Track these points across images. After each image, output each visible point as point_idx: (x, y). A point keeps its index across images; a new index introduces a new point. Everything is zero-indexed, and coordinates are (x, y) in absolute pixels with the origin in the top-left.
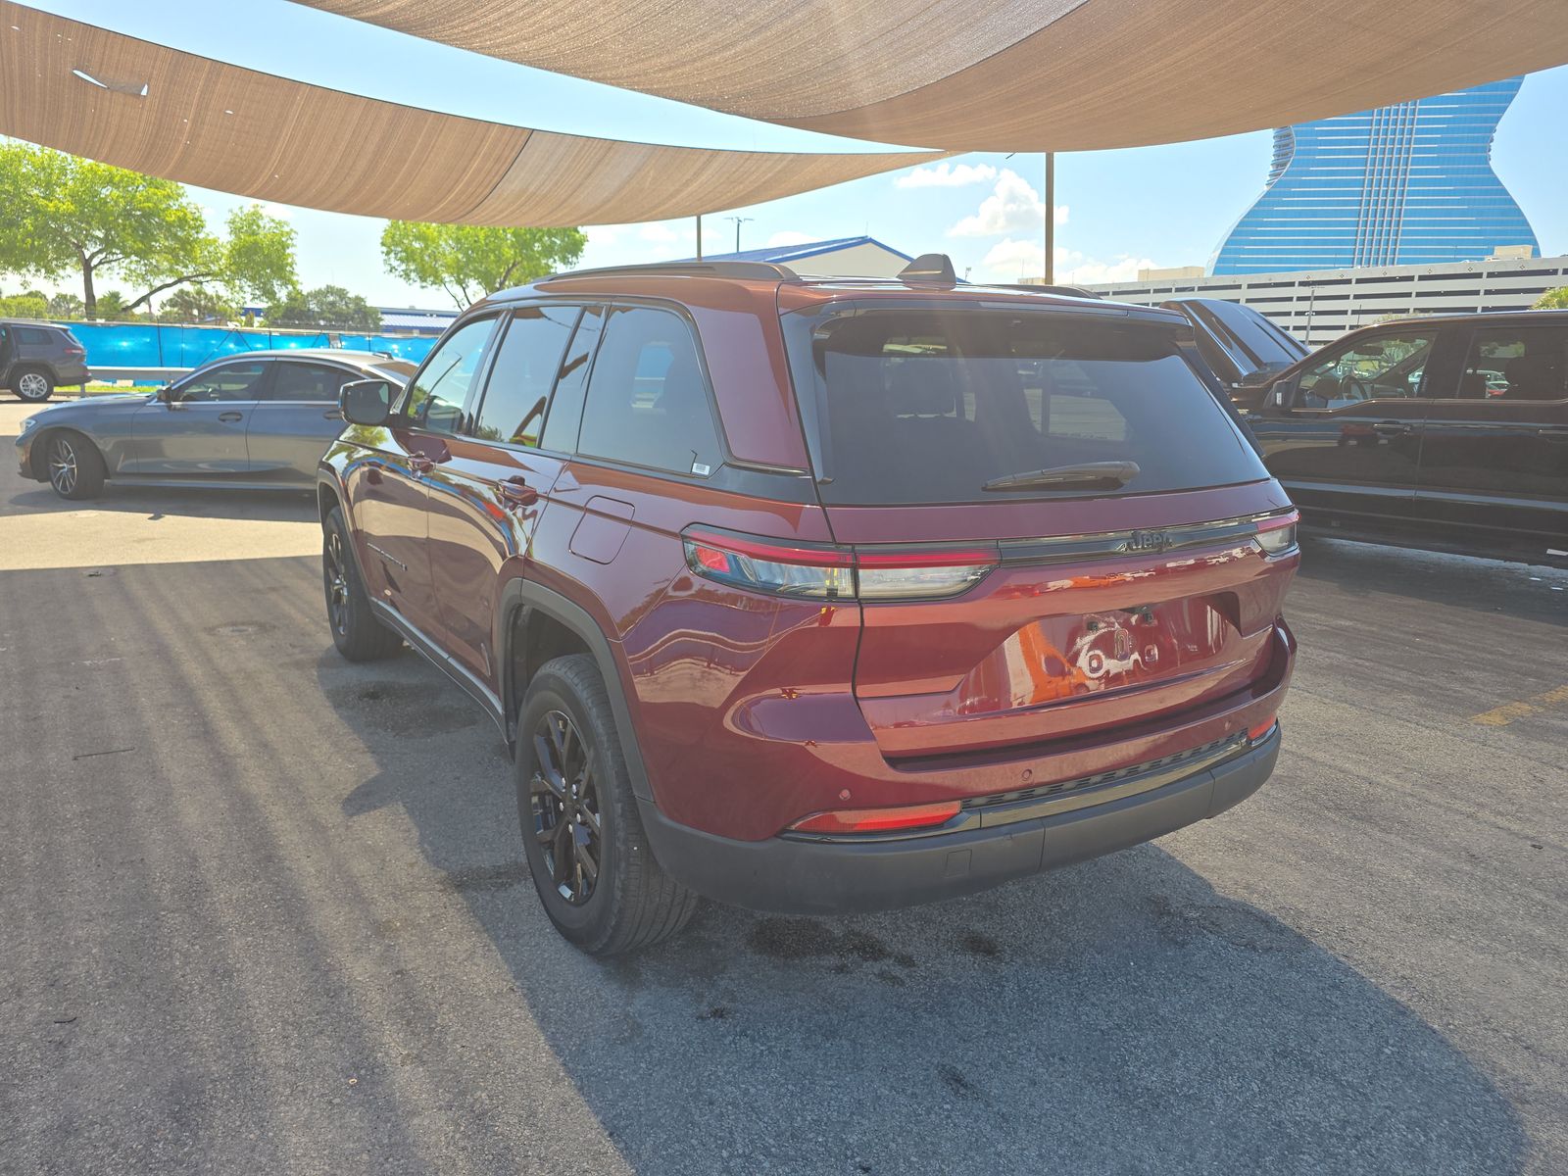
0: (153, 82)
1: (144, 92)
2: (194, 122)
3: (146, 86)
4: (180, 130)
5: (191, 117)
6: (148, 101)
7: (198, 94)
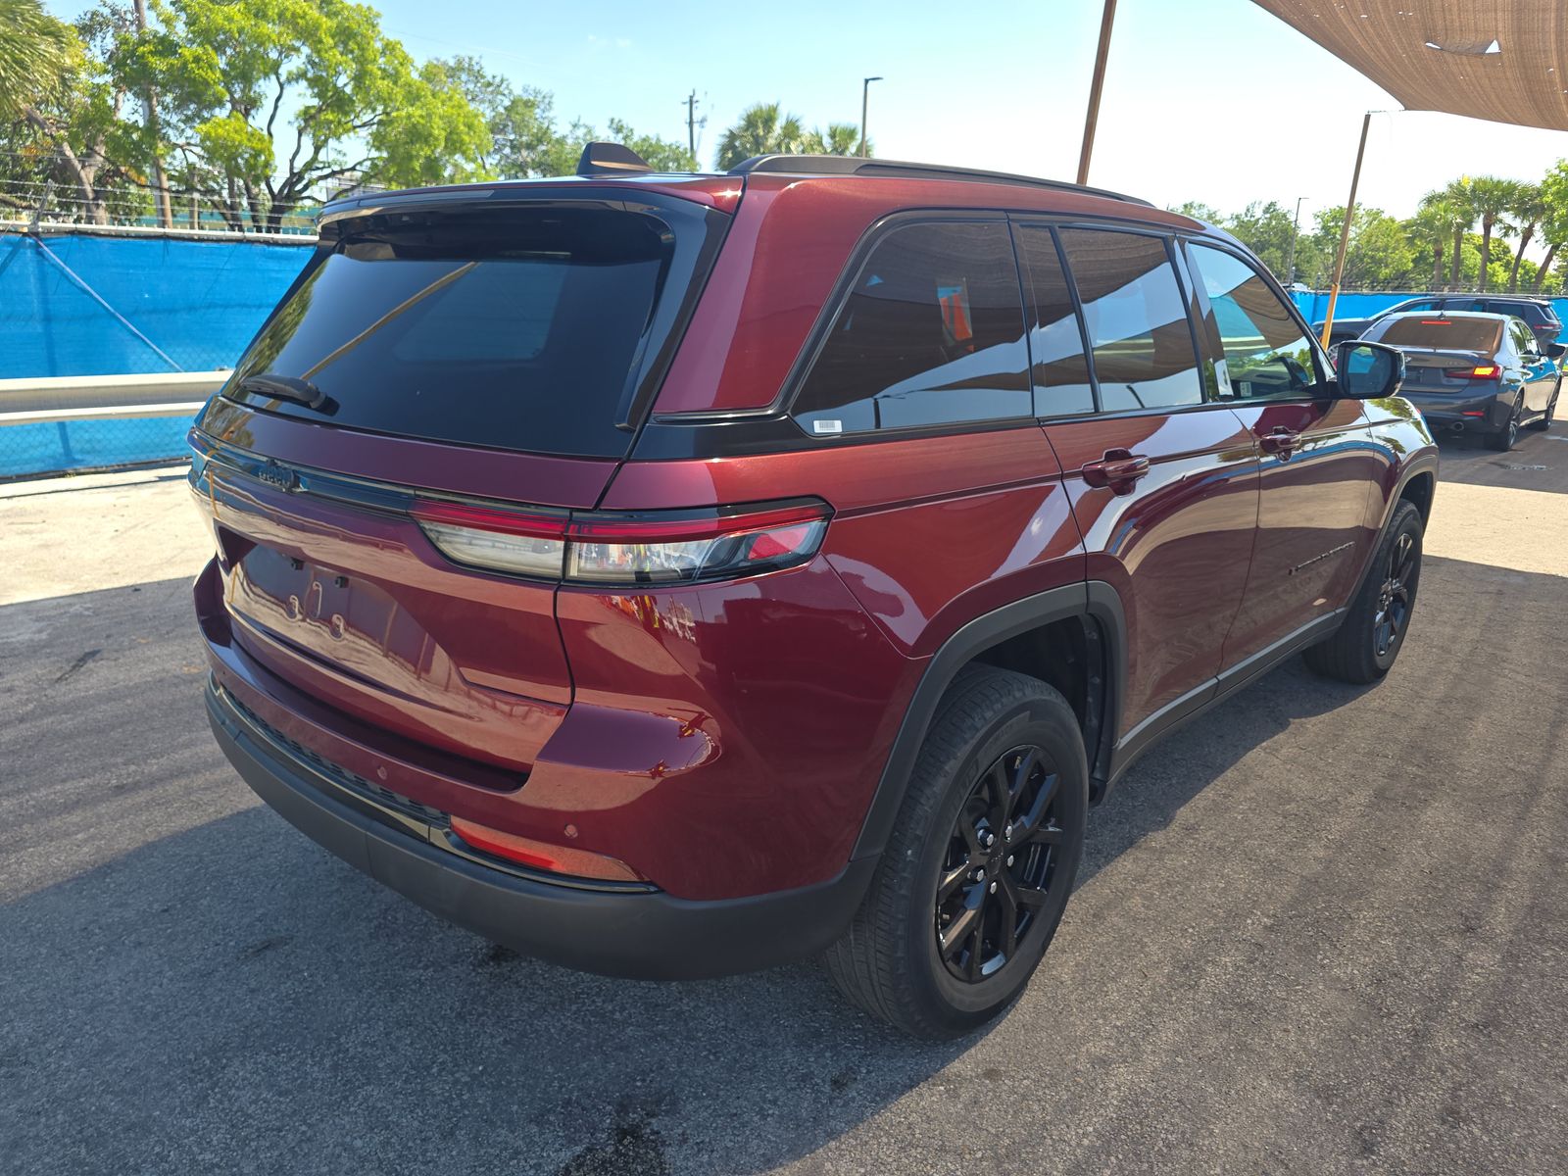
0: (1501, 37)
3: (1494, 43)
4: (1551, 82)
5: (1555, 64)
6: (1504, 57)
7: (1553, 37)
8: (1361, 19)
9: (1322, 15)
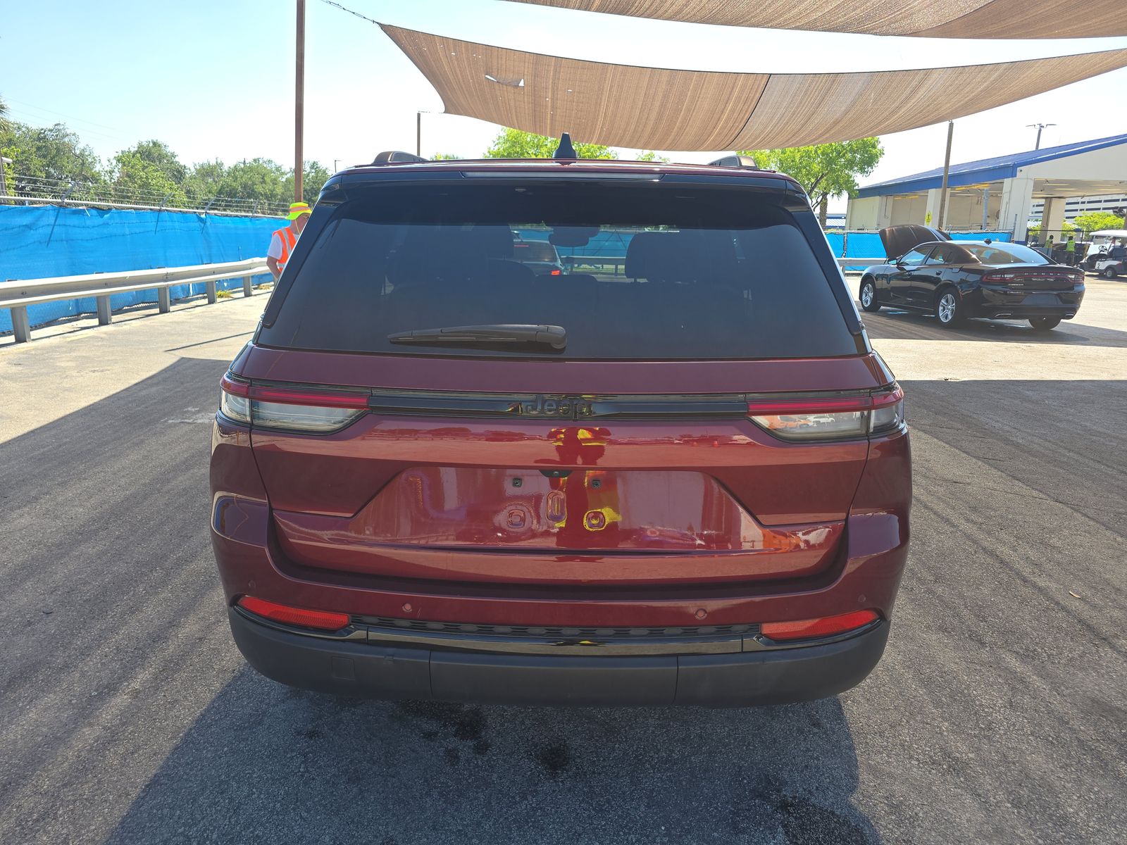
0: (526, 77)
1: (522, 84)
2: (552, 99)
3: (522, 80)
4: (546, 106)
5: (550, 97)
6: (525, 90)
7: (551, 81)
8: (451, 56)
9: (428, 48)
